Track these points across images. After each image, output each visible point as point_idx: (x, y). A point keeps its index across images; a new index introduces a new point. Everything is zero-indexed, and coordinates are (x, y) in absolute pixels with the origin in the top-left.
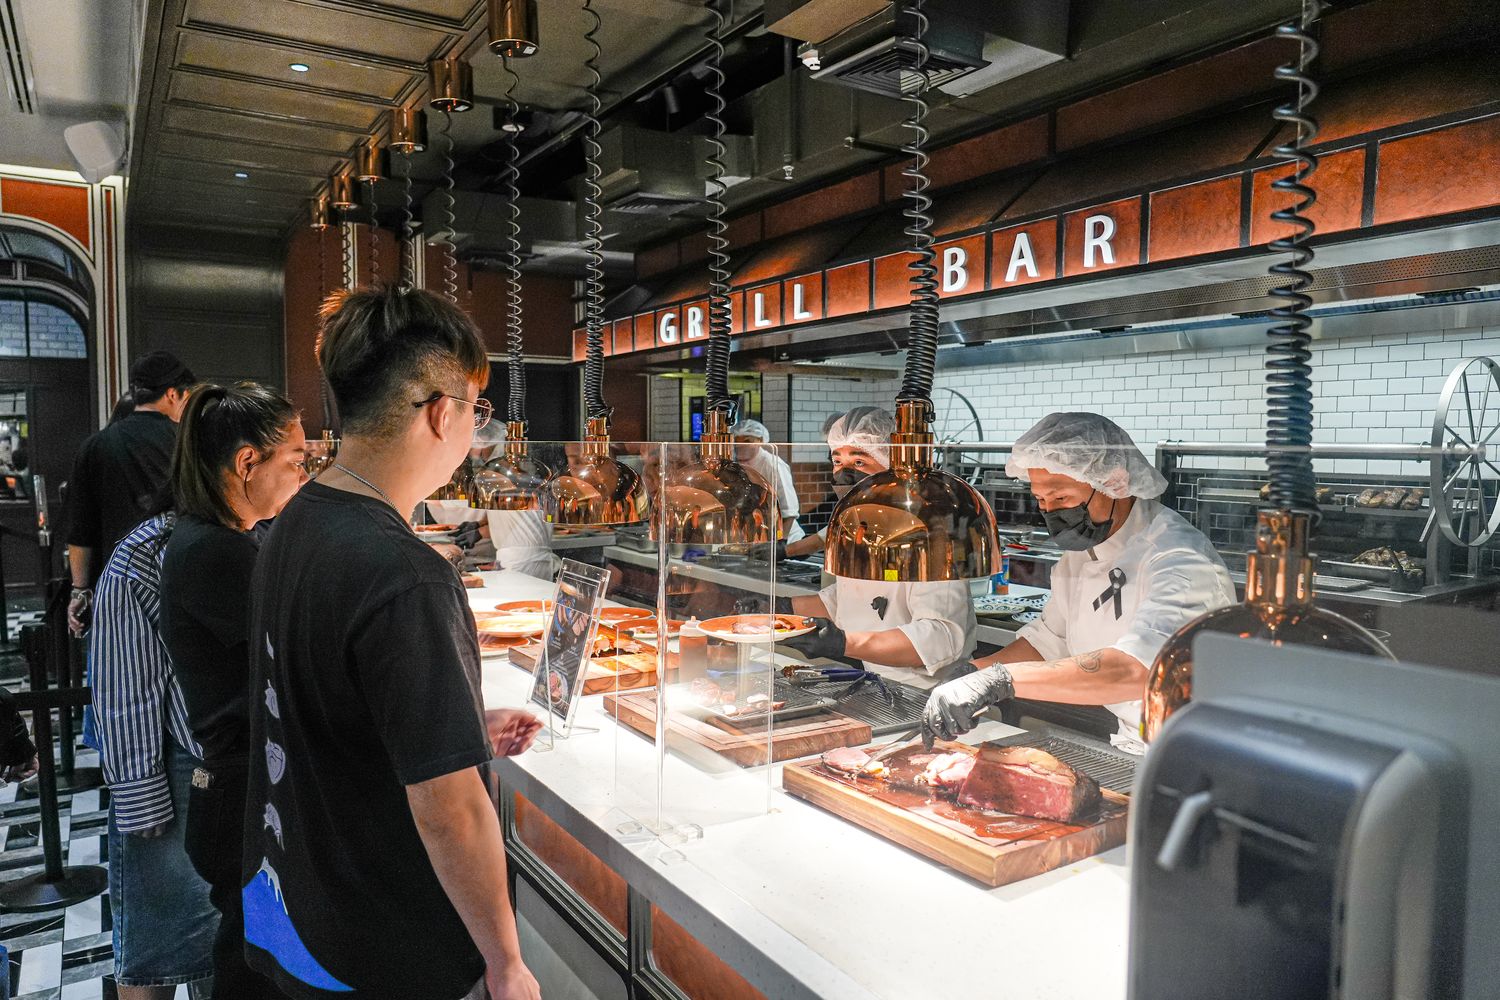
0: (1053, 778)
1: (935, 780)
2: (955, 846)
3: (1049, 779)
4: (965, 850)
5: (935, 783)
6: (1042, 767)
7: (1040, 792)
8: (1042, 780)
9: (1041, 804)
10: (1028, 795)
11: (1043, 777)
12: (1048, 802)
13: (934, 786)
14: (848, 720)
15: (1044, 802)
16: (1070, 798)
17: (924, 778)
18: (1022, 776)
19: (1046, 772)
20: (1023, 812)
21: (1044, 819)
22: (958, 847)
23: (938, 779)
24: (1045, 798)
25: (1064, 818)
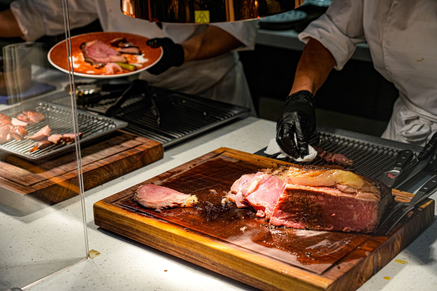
0: (359, 196)
1: (242, 203)
2: (282, 278)
3: (357, 197)
4: (292, 282)
5: (243, 205)
6: (349, 186)
7: (348, 209)
8: (349, 199)
9: (349, 220)
10: (336, 213)
11: (350, 196)
12: (355, 217)
13: (242, 208)
14: (140, 140)
15: (351, 217)
16: (376, 211)
17: (230, 200)
18: (330, 196)
19: (353, 191)
20: (332, 228)
21: (351, 232)
22: (285, 279)
23: (246, 202)
24: (353, 214)
25: (369, 229)
